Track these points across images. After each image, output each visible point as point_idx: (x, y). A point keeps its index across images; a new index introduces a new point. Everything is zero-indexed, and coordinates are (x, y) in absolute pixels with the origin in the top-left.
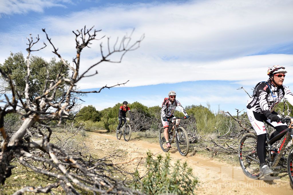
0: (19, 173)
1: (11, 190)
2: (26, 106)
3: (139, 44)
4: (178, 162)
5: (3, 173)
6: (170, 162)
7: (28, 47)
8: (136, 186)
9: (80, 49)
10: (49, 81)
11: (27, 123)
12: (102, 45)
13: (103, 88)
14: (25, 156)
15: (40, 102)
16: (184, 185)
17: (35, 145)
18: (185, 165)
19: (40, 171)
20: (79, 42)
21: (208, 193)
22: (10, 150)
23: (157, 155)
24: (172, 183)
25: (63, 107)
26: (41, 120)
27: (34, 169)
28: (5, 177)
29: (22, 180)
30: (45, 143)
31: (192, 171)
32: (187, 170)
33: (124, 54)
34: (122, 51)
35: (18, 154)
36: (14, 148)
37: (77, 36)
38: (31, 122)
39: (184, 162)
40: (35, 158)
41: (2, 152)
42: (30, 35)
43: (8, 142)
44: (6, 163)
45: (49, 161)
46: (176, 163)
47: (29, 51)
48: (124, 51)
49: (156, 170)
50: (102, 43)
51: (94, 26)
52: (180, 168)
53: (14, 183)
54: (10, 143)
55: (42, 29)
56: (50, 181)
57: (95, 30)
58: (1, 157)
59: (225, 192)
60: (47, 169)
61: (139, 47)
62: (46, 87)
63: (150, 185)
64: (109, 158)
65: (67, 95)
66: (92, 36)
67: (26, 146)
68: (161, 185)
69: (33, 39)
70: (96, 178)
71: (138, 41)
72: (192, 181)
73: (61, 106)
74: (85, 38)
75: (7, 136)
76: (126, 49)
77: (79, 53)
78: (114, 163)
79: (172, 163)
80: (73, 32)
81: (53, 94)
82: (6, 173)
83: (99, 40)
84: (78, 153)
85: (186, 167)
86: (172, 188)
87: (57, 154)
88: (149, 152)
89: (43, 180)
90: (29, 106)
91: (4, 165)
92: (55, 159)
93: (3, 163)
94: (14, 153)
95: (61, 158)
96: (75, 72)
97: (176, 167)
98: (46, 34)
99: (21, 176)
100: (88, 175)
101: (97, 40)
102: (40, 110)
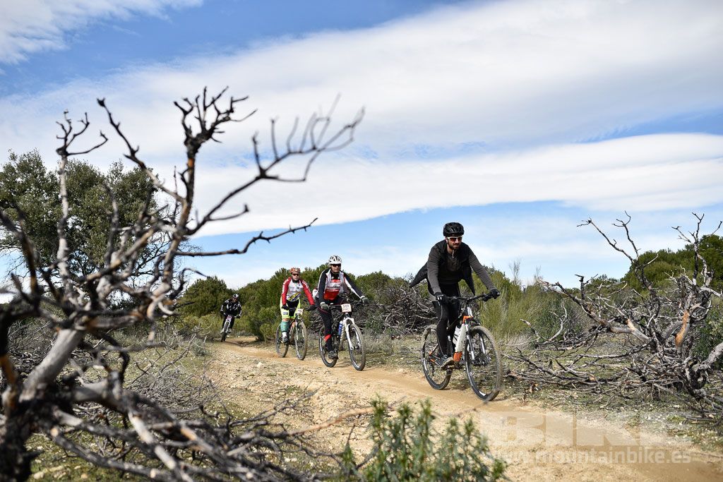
0: (47, 461)
2: (63, 296)
3: (352, 133)
4: (453, 423)
5: (10, 472)
6: (432, 423)
7: (61, 144)
9: (193, 145)
10: (119, 229)
11: (66, 339)
12: (257, 139)
13: (254, 240)
14: (64, 426)
15: (97, 283)
16: (470, 478)
17: (89, 395)
18: (469, 428)
19: (104, 463)
20: (193, 129)
22: (26, 410)
23: (396, 407)
24: (438, 476)
25: (157, 296)
26: (101, 329)
27: (89, 456)
29: (56, 480)
30: (116, 391)
32: (474, 441)
33: (312, 160)
34: (308, 152)
35: (45, 421)
36: (34, 405)
37: (186, 113)
38: (75, 335)
39: (467, 423)
40: (91, 429)
41: (5, 418)
42: (65, 113)
43: (21, 392)
44: (16, 447)
45: (126, 434)
46: (449, 425)
47: (64, 156)
48: (314, 153)
49: (398, 445)
50: (257, 134)
51: (228, 87)
52: (457, 437)
54: (25, 394)
55: (98, 100)
56: (127, 479)
57: (232, 97)
58: (3, 431)
60: (119, 450)
61: (351, 140)
62: (112, 245)
64: (274, 414)
65: (166, 265)
66: (224, 113)
67: (65, 397)
69: (72, 125)
70: (250, 475)
71: (349, 126)
72: (491, 469)
73: (151, 293)
74: (206, 119)
75: (16, 374)
76: (319, 147)
77: (192, 156)
78: (291, 432)
79: (439, 427)
80: (176, 104)
81: (130, 263)
83: (239, 120)
84: (197, 407)
85: (472, 433)
87: (146, 415)
88: (378, 400)
89: (108, 479)
90: (69, 295)
91: (11, 451)
92: (143, 431)
93: (11, 447)
94: (37, 418)
95: (156, 426)
96: (183, 205)
97: (450, 435)
98: (108, 112)
99: (51, 470)
100: (230, 470)
101: (236, 121)
102: (100, 306)
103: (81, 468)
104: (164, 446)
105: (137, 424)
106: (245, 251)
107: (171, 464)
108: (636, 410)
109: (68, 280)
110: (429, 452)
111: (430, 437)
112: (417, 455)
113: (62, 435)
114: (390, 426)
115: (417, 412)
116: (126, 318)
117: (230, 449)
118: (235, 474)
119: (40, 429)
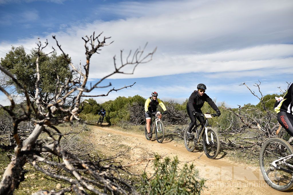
1: (22, 191)
2: (38, 111)
3: (152, 57)
4: (186, 165)
5: (18, 178)
6: (178, 165)
7: (37, 50)
8: (144, 187)
9: (89, 55)
10: (60, 86)
11: (38, 128)
12: (115, 58)
13: (111, 91)
14: (37, 160)
16: (191, 186)
17: (47, 149)
19: (52, 175)
20: (89, 48)
21: (211, 190)
23: (164, 158)
24: (179, 185)
26: (52, 124)
27: (47, 173)
28: (19, 181)
29: (32, 179)
30: (58, 148)
31: (199, 173)
32: (193, 172)
35: (31, 159)
36: (27, 152)
37: (86, 42)
39: (191, 165)
40: (48, 162)
41: (16, 157)
42: (39, 38)
43: (22, 148)
44: (20, 168)
45: (61, 165)
46: (184, 166)
47: (38, 56)
48: (136, 64)
49: (164, 171)
50: (115, 56)
51: (103, 32)
53: (24, 183)
55: (53, 36)
57: (105, 37)
59: (228, 189)
60: (57, 169)
61: (151, 60)
63: (158, 187)
64: (116, 157)
65: (77, 100)
66: (102, 43)
67: (38, 150)
68: (169, 186)
69: (41, 43)
70: (108, 183)
71: (150, 54)
72: (199, 182)
74: (94, 44)
75: (20, 141)
76: (139, 61)
77: (88, 59)
78: (123, 166)
79: (180, 166)
80: (83, 38)
82: (20, 178)
83: (107, 45)
85: (193, 169)
86: (180, 190)
87: (68, 158)
88: (157, 155)
89: (52, 180)
90: (40, 111)
91: (18, 170)
92: (68, 165)
93: (17, 168)
94: (27, 157)
95: (72, 162)
96: (84, 78)
97: (184, 170)
98: (56, 41)
99: (30, 175)
100: (101, 181)
101: (106, 45)
102: (52, 116)
103: (41, 175)
104: (76, 171)
105: (65, 162)
106: (107, 95)
107: (79, 178)
108: (258, 160)
109: (40, 105)
110: (176, 176)
111: (177, 170)
112: (171, 176)
113: (36, 164)
114: (161, 165)
115: (172, 160)
116: (61, 121)
117: (100, 172)
118: (102, 183)
119: (29, 162)
